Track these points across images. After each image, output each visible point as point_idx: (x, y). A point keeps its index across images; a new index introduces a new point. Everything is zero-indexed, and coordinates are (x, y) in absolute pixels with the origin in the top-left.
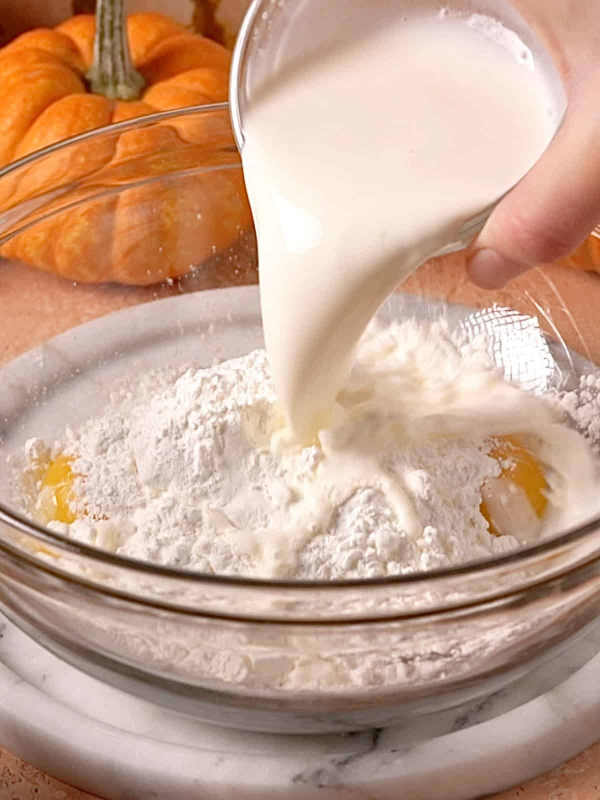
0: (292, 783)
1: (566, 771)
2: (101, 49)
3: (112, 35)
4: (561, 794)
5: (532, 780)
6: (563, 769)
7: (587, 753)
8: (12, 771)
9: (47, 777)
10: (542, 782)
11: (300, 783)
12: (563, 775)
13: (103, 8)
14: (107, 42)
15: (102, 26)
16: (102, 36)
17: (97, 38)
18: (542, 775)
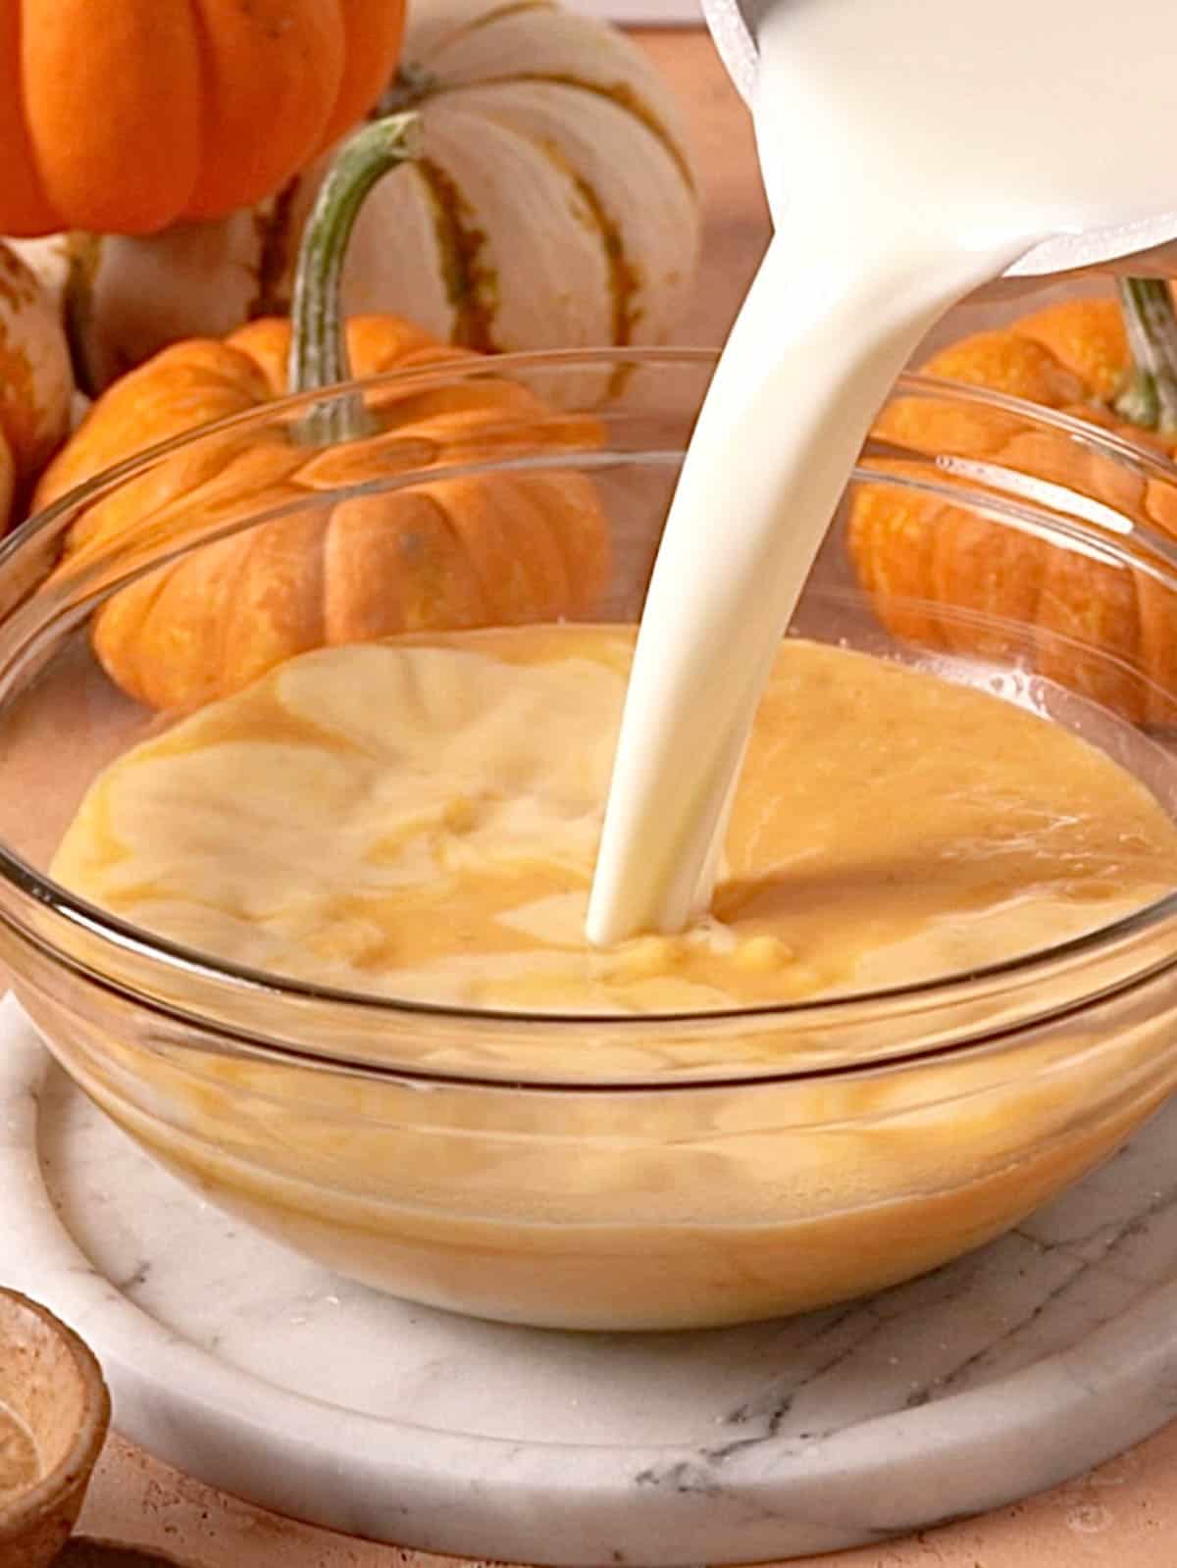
0: (635, 1484)
1: (1094, 1482)
2: (303, 362)
3: (321, 341)
4: (1087, 1514)
5: (1037, 1493)
6: (1089, 1479)
7: (1128, 1455)
8: (162, 1488)
9: (222, 1496)
10: (1053, 1498)
11: (648, 1485)
12: (1089, 1488)
13: (306, 293)
14: (312, 351)
15: (304, 323)
16: (304, 341)
17: (295, 345)
18: (1053, 1488)
